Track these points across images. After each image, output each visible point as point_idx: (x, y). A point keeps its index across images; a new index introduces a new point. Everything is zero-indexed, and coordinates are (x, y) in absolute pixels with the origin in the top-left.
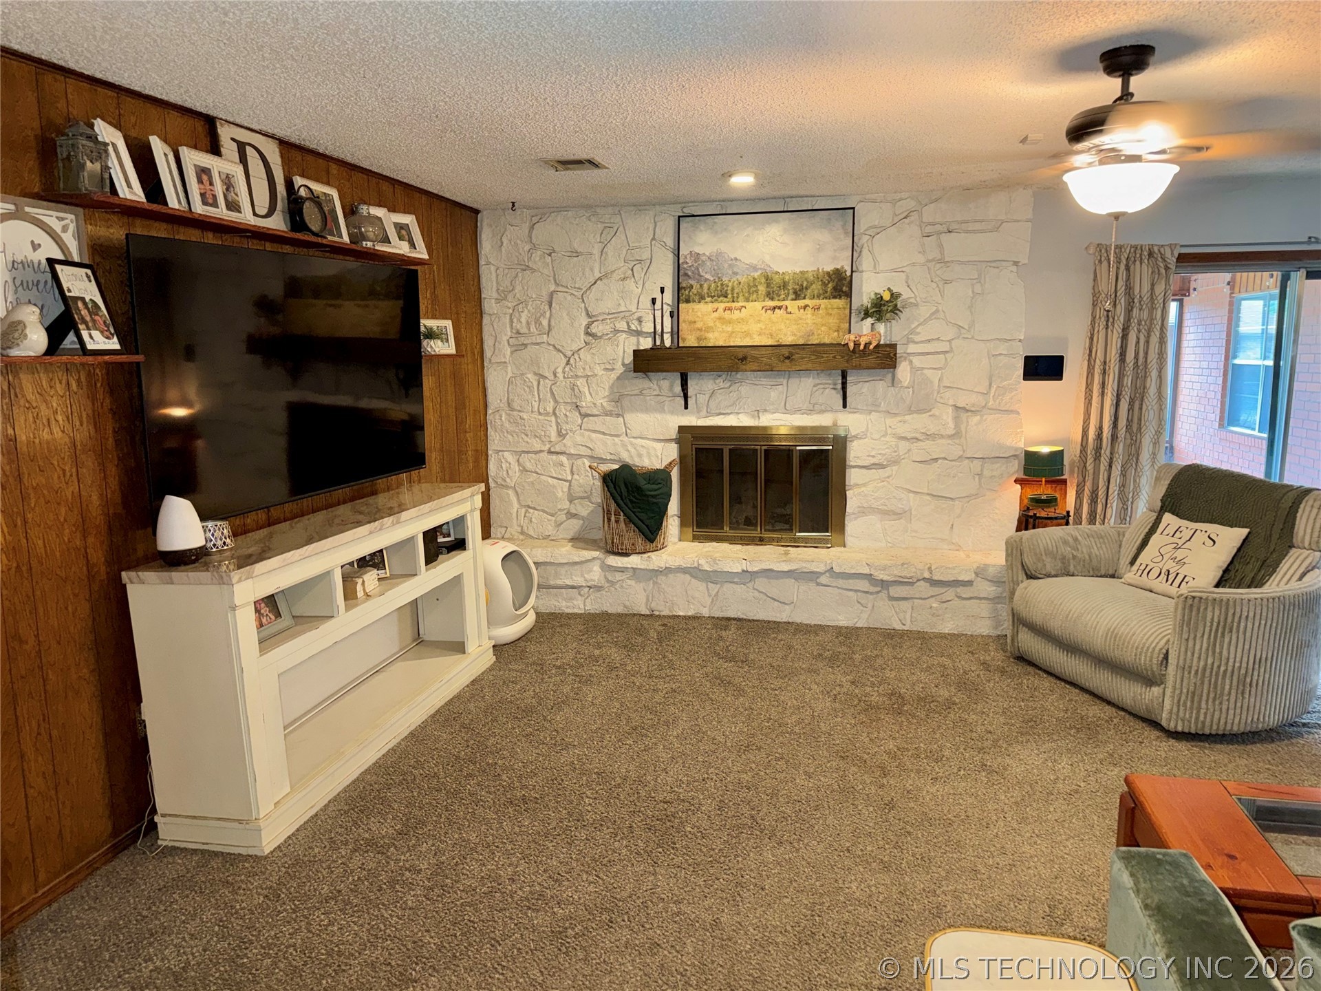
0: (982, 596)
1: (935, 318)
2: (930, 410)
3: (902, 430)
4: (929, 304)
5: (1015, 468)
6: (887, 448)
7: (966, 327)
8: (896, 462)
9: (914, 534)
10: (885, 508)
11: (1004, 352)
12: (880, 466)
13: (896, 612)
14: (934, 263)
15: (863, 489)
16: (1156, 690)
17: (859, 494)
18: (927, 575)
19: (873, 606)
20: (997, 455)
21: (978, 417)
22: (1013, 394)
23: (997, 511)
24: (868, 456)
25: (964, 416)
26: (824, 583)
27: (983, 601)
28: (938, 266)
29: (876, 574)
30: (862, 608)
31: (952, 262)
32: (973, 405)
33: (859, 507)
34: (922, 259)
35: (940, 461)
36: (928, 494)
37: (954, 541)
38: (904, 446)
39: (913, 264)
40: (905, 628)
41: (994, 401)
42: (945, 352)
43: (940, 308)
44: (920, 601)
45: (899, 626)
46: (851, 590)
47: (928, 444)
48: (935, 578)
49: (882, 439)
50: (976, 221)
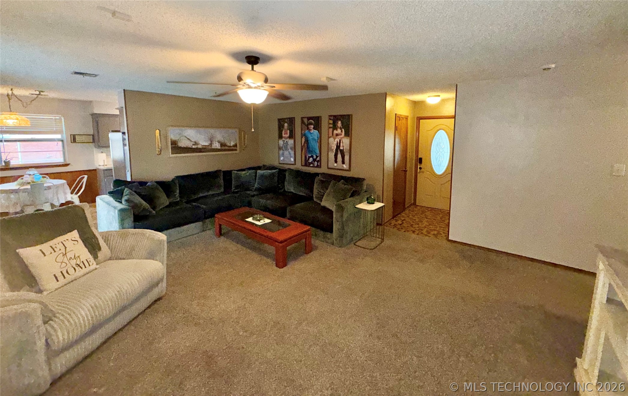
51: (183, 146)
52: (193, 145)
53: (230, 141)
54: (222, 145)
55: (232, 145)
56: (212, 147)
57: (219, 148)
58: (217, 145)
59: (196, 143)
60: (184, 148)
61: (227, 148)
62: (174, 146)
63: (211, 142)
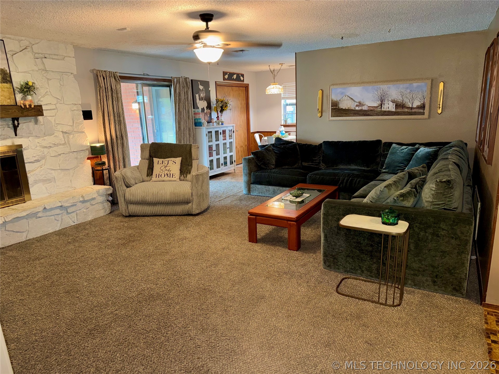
0: (99, 202)
1: (47, 95)
2: (53, 134)
3: (45, 143)
4: (43, 88)
5: (87, 154)
6: (40, 152)
7: (60, 99)
8: (44, 158)
9: (57, 187)
10: (46, 178)
11: (76, 109)
12: (38, 161)
13: (71, 219)
14: (41, 71)
15: (35, 172)
16: (190, 205)
17: (33, 175)
18: (81, 199)
19: (62, 219)
20: (82, 149)
21: (72, 135)
22: (82, 125)
23: (85, 171)
24: (33, 157)
25: (65, 135)
26: (40, 216)
27: (99, 204)
28: (43, 72)
29: (64, 204)
30: (57, 222)
31: (49, 71)
32: (69, 131)
33: (34, 180)
34: (36, 68)
35: (62, 155)
36: (59, 169)
37: (73, 186)
38: (46, 150)
39: (33, 70)
40: (75, 224)
41: (76, 128)
42: (54, 109)
43: (48, 91)
44: (79, 211)
45: (73, 224)
46: (52, 215)
47: (55, 148)
48: (86, 199)
49: (36, 148)
50: (55, 55)
51: (344, 108)
52: (357, 106)
53: (413, 99)
54: (399, 105)
55: (415, 106)
56: (383, 109)
57: (394, 110)
58: (390, 107)
59: (360, 104)
60: (345, 110)
61: (406, 110)
62: (334, 107)
63: (382, 102)
